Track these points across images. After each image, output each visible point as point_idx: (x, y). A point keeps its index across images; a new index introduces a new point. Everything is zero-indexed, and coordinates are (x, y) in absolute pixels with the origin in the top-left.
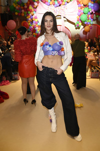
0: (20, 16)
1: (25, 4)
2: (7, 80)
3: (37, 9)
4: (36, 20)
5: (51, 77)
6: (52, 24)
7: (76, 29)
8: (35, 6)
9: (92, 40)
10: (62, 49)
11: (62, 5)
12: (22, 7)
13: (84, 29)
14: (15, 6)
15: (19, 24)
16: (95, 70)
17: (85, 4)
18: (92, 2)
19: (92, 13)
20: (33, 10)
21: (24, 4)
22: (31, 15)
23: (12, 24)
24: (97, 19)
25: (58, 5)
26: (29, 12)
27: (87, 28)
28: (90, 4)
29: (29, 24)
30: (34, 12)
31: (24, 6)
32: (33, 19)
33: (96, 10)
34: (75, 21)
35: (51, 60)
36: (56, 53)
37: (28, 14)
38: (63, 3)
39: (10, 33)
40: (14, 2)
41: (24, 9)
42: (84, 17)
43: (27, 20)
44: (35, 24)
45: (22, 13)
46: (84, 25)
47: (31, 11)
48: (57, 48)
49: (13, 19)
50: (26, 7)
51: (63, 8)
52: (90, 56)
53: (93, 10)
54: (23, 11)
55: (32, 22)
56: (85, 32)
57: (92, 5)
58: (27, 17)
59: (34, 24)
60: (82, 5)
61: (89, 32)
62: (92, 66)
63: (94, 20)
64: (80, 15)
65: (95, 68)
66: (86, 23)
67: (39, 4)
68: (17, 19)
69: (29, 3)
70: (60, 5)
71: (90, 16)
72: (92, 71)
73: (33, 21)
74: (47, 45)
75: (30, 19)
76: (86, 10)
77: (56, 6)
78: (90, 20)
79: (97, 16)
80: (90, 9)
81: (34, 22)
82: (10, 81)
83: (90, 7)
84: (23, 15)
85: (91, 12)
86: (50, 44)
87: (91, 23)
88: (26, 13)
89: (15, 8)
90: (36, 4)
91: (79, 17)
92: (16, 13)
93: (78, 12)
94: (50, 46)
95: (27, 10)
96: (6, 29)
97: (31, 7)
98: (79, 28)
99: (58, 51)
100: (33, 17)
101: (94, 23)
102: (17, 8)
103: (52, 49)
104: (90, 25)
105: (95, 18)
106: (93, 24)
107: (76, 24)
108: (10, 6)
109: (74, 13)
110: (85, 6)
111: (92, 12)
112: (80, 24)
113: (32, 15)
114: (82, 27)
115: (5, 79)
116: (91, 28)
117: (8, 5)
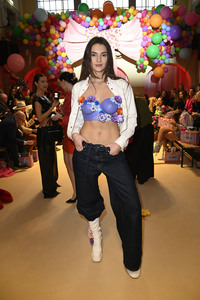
0: (32, 45)
1: (43, 25)
2: (8, 167)
3: (65, 34)
4: (63, 55)
5: (99, 162)
6: (104, 60)
7: (139, 71)
8: (61, 29)
9: (168, 94)
10: (119, 111)
11: (112, 28)
12: (36, 30)
13: (152, 73)
14: (22, 27)
15: (30, 62)
16: (173, 149)
17: (155, 26)
18: (169, 23)
19: (168, 44)
20: (57, 35)
21: (39, 23)
22: (53, 44)
23: (17, 61)
24: (177, 55)
25: (105, 27)
26: (50, 40)
27: (159, 70)
28: (164, 26)
29: (51, 61)
30: (60, 40)
31: (40, 28)
32: (58, 53)
33: (175, 37)
34: (137, 58)
35: (98, 130)
36: (107, 117)
37: (48, 44)
38: (115, 23)
39: (12, 78)
40: (20, 21)
41: (40, 33)
42: (153, 51)
43: (45, 54)
44: (61, 63)
45: (36, 40)
46: (154, 65)
47: (54, 38)
48: (109, 107)
49: (18, 53)
50: (44, 29)
51: (113, 33)
52: (164, 123)
53: (169, 38)
54: (38, 37)
55: (56, 58)
56: (154, 79)
57: (168, 29)
58: (47, 49)
59: (59, 62)
60: (150, 28)
61: (162, 77)
62: (168, 141)
63: (171, 56)
64: (145, 47)
65: (172, 145)
66: (156, 61)
67: (69, 24)
68: (27, 51)
69: (50, 21)
70: (108, 28)
71: (163, 48)
72: (167, 151)
73: (57, 56)
74: (91, 101)
75: (51, 52)
76: (157, 37)
77: (100, 28)
78: (163, 57)
79: (178, 49)
80: (165, 37)
81: (59, 58)
82: (14, 170)
83: (164, 32)
84: (38, 44)
85: (165, 41)
86: (98, 99)
87: (167, 61)
88: (44, 40)
89: (23, 31)
90: (63, 24)
91: (143, 50)
92: (26, 41)
93: (141, 40)
94: (97, 103)
95: (47, 35)
96: (5, 72)
97: (53, 31)
98: (144, 71)
99: (112, 114)
100: (58, 48)
101: (172, 61)
102: (27, 30)
103: (100, 110)
104: (164, 65)
105: (173, 52)
106: (170, 64)
107: (138, 63)
108: (12, 28)
109: (135, 42)
110: (156, 29)
111: (169, 42)
112: (146, 63)
113: (56, 46)
114: (149, 68)
115: (5, 166)
116: (166, 70)
117: (9, 24)
